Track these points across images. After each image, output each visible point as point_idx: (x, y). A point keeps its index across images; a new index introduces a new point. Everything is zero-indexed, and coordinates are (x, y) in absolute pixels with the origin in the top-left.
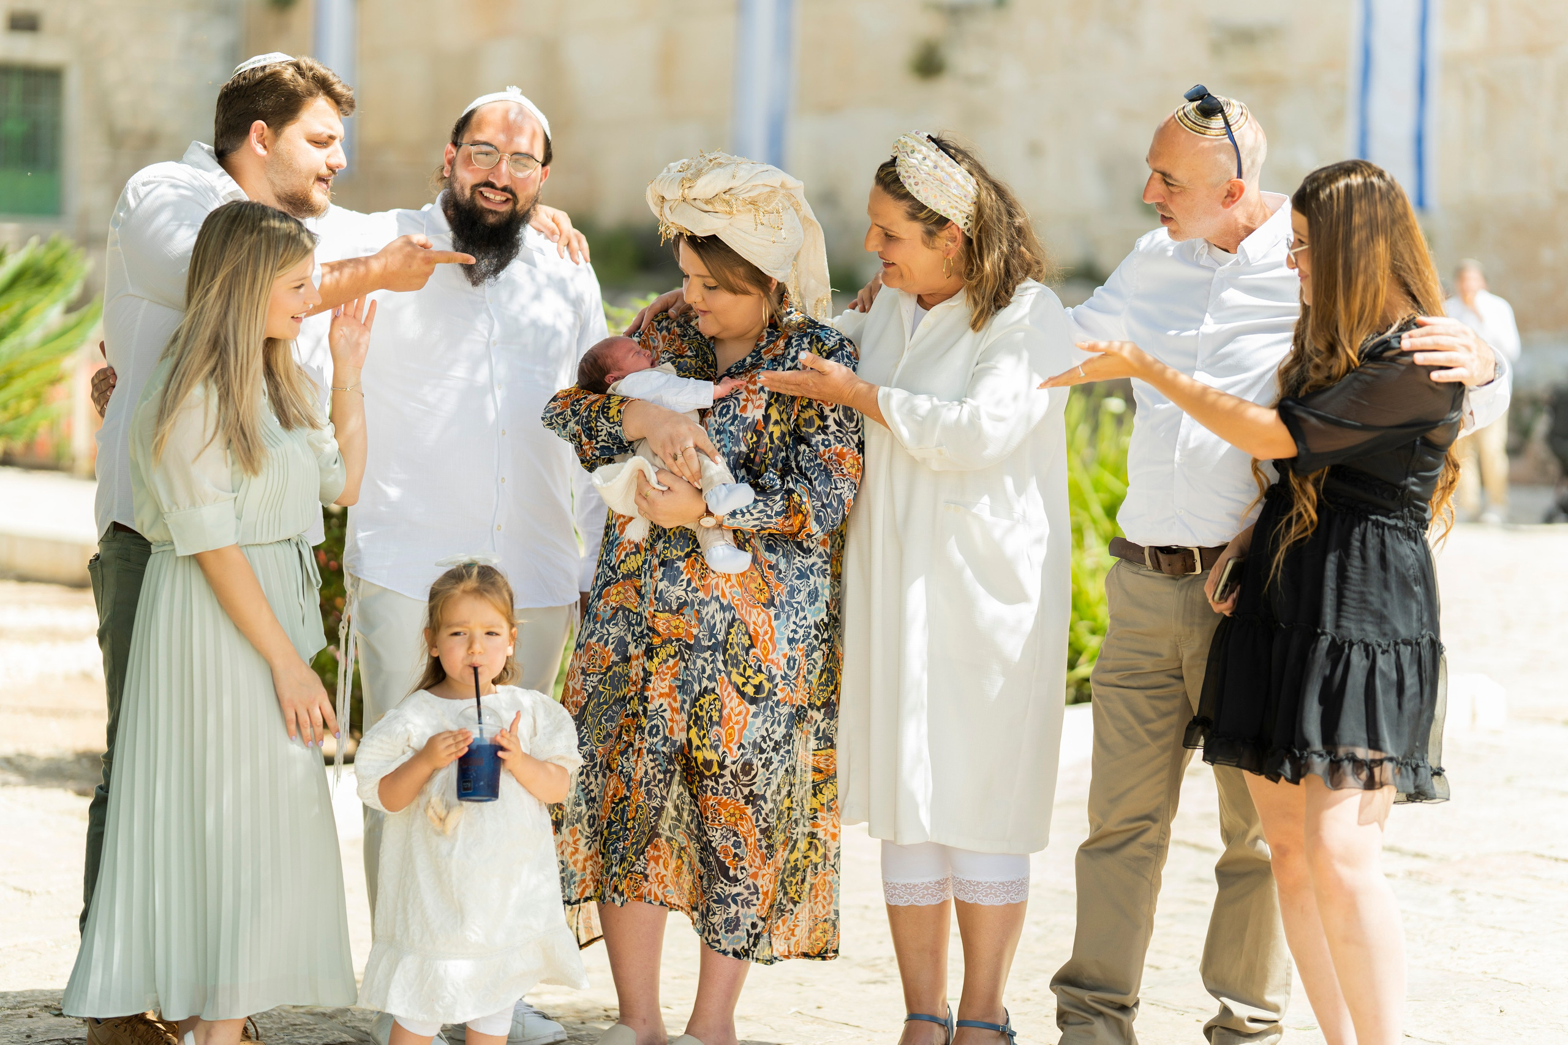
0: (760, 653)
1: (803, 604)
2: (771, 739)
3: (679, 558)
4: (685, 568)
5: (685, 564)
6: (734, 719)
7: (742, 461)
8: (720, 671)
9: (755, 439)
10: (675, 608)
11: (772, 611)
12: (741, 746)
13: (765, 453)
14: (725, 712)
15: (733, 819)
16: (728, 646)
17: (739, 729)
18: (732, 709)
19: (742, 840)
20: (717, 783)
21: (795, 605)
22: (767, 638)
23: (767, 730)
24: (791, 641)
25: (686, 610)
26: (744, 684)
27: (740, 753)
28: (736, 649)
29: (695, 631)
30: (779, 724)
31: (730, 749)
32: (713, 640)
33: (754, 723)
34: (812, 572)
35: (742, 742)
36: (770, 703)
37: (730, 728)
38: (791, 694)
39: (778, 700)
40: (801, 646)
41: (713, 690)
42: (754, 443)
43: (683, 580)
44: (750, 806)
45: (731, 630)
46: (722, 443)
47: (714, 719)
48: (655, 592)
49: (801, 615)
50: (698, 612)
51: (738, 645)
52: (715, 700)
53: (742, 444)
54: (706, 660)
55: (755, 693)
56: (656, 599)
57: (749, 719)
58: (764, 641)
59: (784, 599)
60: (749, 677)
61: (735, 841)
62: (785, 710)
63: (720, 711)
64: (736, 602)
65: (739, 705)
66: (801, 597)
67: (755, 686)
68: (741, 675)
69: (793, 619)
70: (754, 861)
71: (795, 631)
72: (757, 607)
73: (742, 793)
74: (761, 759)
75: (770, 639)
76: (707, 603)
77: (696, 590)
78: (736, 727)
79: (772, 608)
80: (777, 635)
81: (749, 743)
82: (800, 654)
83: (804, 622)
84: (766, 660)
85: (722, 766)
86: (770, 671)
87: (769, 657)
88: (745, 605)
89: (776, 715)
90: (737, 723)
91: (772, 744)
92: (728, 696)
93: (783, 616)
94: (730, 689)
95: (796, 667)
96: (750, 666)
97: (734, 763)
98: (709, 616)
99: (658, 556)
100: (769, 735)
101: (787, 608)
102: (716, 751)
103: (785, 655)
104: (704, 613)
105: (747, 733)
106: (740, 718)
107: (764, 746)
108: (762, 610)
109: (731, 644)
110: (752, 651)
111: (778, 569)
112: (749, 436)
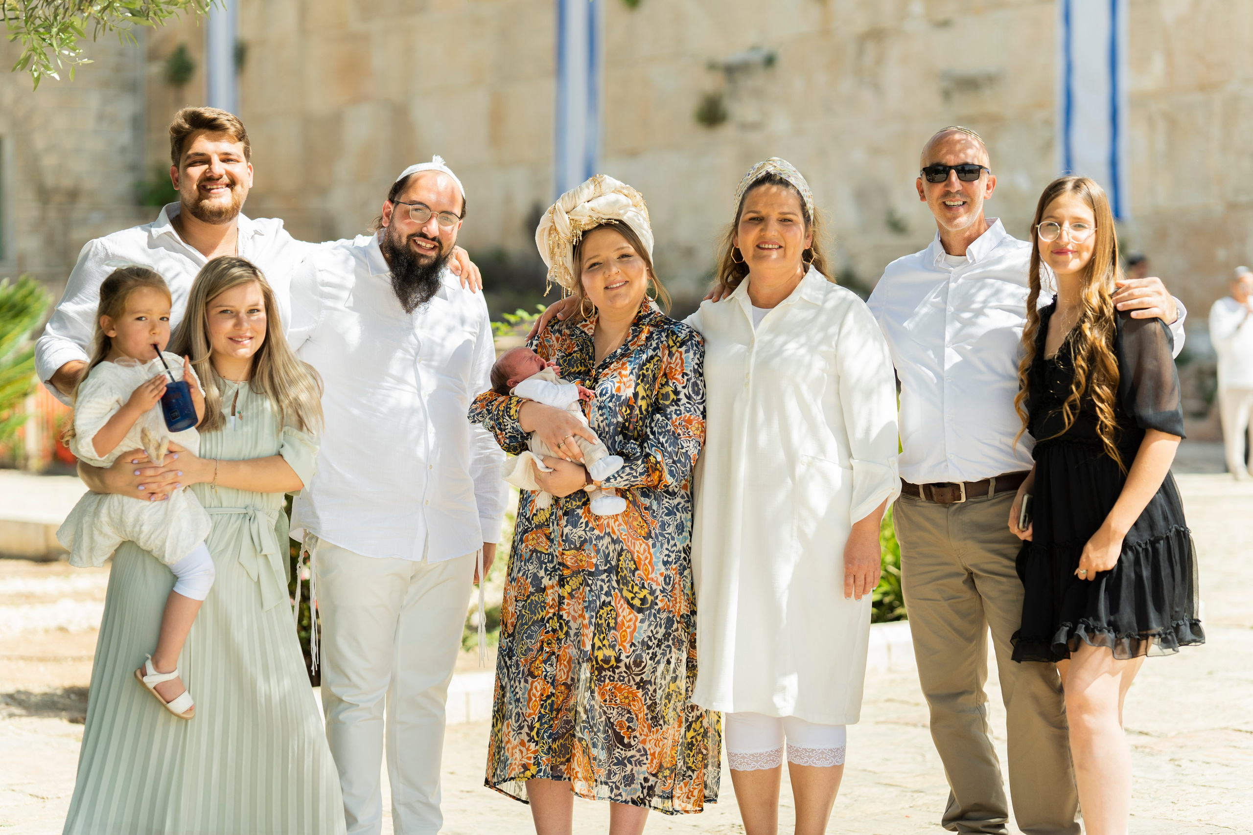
0: (642, 574)
1: (673, 534)
2: (655, 639)
3: (578, 507)
4: (583, 514)
5: (582, 510)
6: (626, 624)
8: (614, 588)
9: (628, 411)
10: (578, 546)
11: (650, 542)
12: (633, 644)
13: (637, 422)
14: (619, 620)
15: (627, 701)
16: (619, 570)
17: (630, 632)
18: (624, 617)
19: (634, 716)
20: (614, 672)
21: (667, 536)
22: (647, 562)
23: (652, 631)
24: (665, 563)
25: (586, 547)
26: (633, 598)
27: (632, 650)
28: (625, 572)
29: (594, 561)
30: (661, 627)
31: (624, 647)
32: (608, 565)
33: (641, 627)
34: (678, 510)
35: (633, 641)
36: (653, 611)
37: (623, 631)
38: (668, 603)
39: (659, 609)
40: (674, 566)
41: (610, 603)
42: (628, 414)
43: (582, 523)
44: (641, 690)
45: (621, 558)
46: (605, 417)
47: (611, 625)
48: (562, 536)
49: (672, 542)
50: (596, 545)
51: (626, 569)
52: (611, 610)
53: (619, 416)
54: (603, 581)
55: (641, 604)
56: (563, 541)
57: (638, 624)
58: (645, 564)
59: (657, 532)
60: (636, 592)
61: (629, 717)
62: (664, 615)
63: (615, 619)
64: (623, 537)
65: (629, 614)
66: (671, 529)
67: (641, 599)
68: (630, 591)
69: (665, 546)
70: (643, 731)
71: (669, 556)
72: (639, 540)
73: (634, 680)
74: (648, 653)
75: (649, 563)
76: (602, 538)
77: (593, 529)
78: (628, 630)
79: (650, 539)
80: (654, 560)
81: (639, 642)
82: (674, 572)
83: (674, 548)
84: (648, 579)
85: (618, 660)
86: (651, 587)
87: (650, 576)
88: (630, 539)
89: (658, 619)
90: (629, 627)
91: (656, 642)
92: (621, 608)
93: (658, 545)
94: (622, 602)
95: (671, 582)
96: (636, 585)
97: (628, 657)
98: (604, 547)
99: (562, 509)
100: (653, 635)
101: (660, 538)
102: (614, 649)
103: (661, 574)
104: (600, 545)
105: (637, 635)
106: (631, 623)
107: (650, 644)
108: (643, 542)
109: (621, 568)
110: (637, 573)
111: (652, 509)
112: (624, 409)
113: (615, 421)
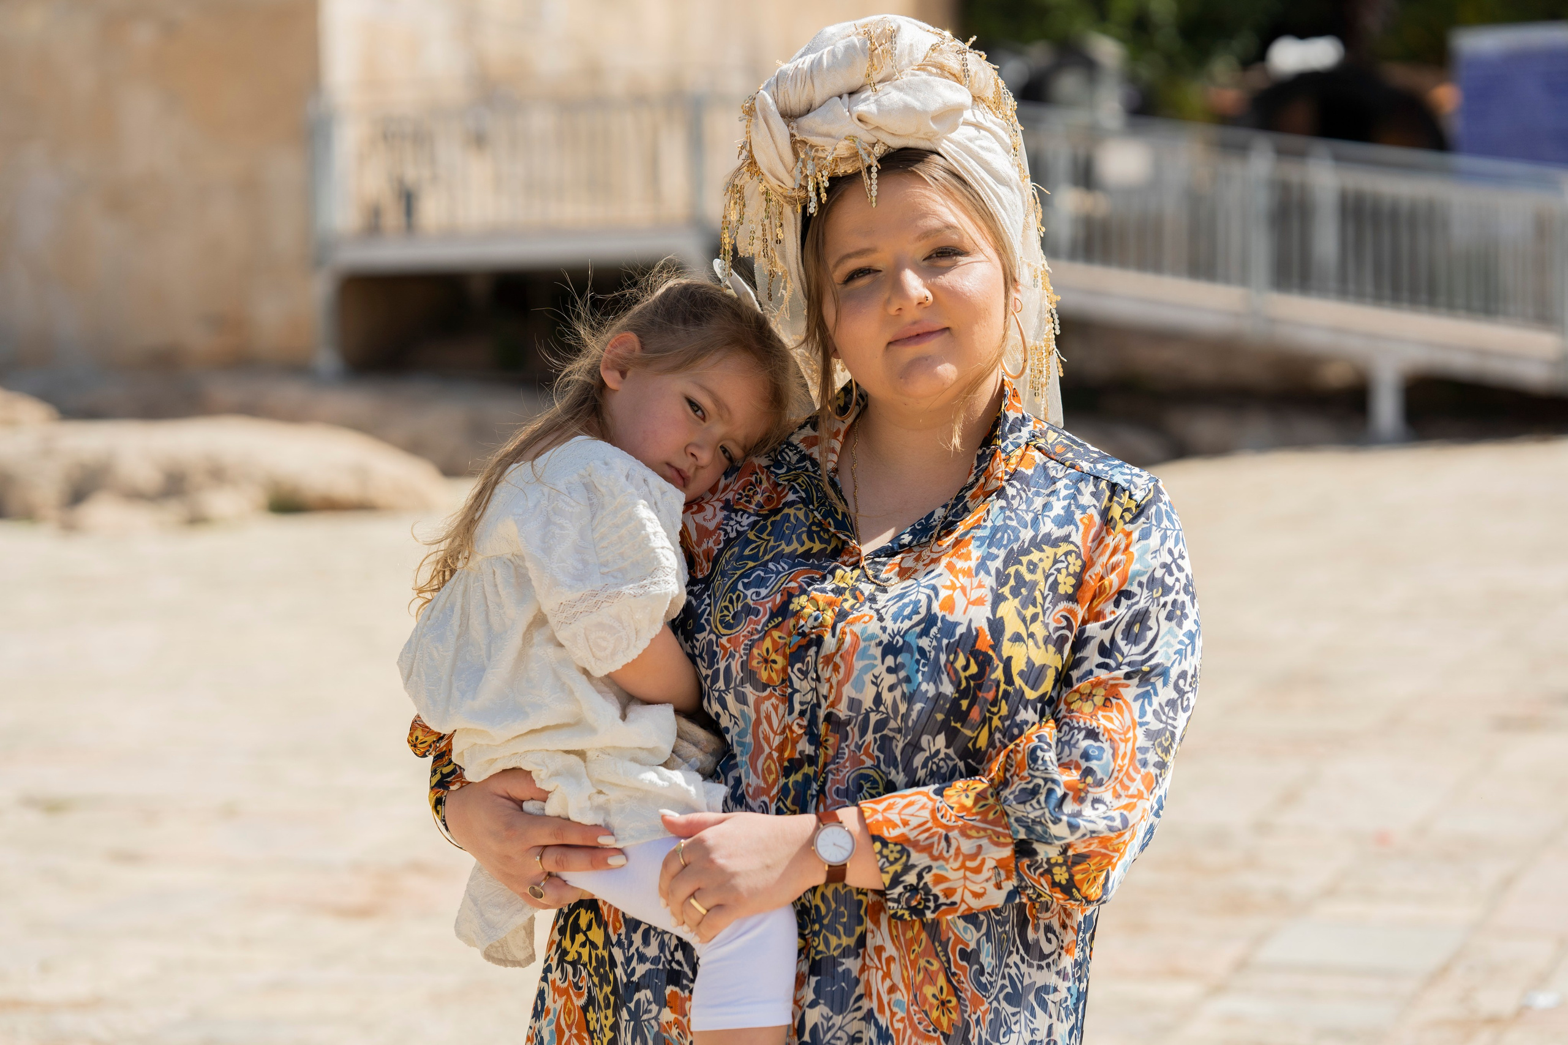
7: (940, 717)
9: (974, 669)
13: (994, 703)
42: (972, 677)
46: (903, 675)
53: (945, 677)
72: (932, 1039)
111: (977, 962)
112: (961, 661)
113: (928, 688)
